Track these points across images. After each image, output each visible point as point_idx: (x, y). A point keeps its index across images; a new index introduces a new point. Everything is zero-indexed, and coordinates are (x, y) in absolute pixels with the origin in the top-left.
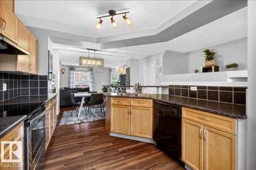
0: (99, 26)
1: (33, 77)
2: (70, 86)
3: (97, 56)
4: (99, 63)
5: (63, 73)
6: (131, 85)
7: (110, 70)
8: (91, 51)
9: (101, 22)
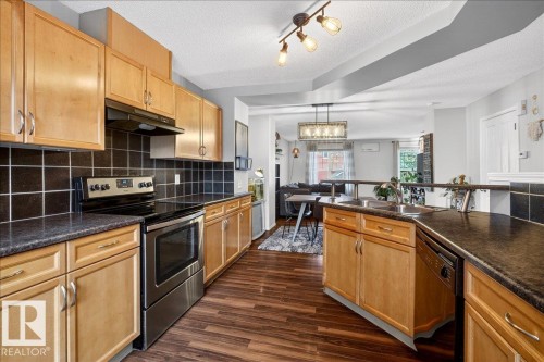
0: (283, 58)
1: (217, 164)
2: (307, 181)
3: (333, 117)
4: (337, 131)
5: (296, 156)
6: (436, 181)
7: (395, 143)
8: (320, 109)
9: (285, 47)
